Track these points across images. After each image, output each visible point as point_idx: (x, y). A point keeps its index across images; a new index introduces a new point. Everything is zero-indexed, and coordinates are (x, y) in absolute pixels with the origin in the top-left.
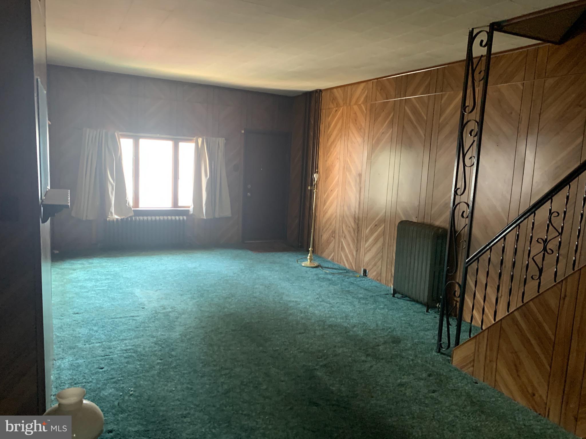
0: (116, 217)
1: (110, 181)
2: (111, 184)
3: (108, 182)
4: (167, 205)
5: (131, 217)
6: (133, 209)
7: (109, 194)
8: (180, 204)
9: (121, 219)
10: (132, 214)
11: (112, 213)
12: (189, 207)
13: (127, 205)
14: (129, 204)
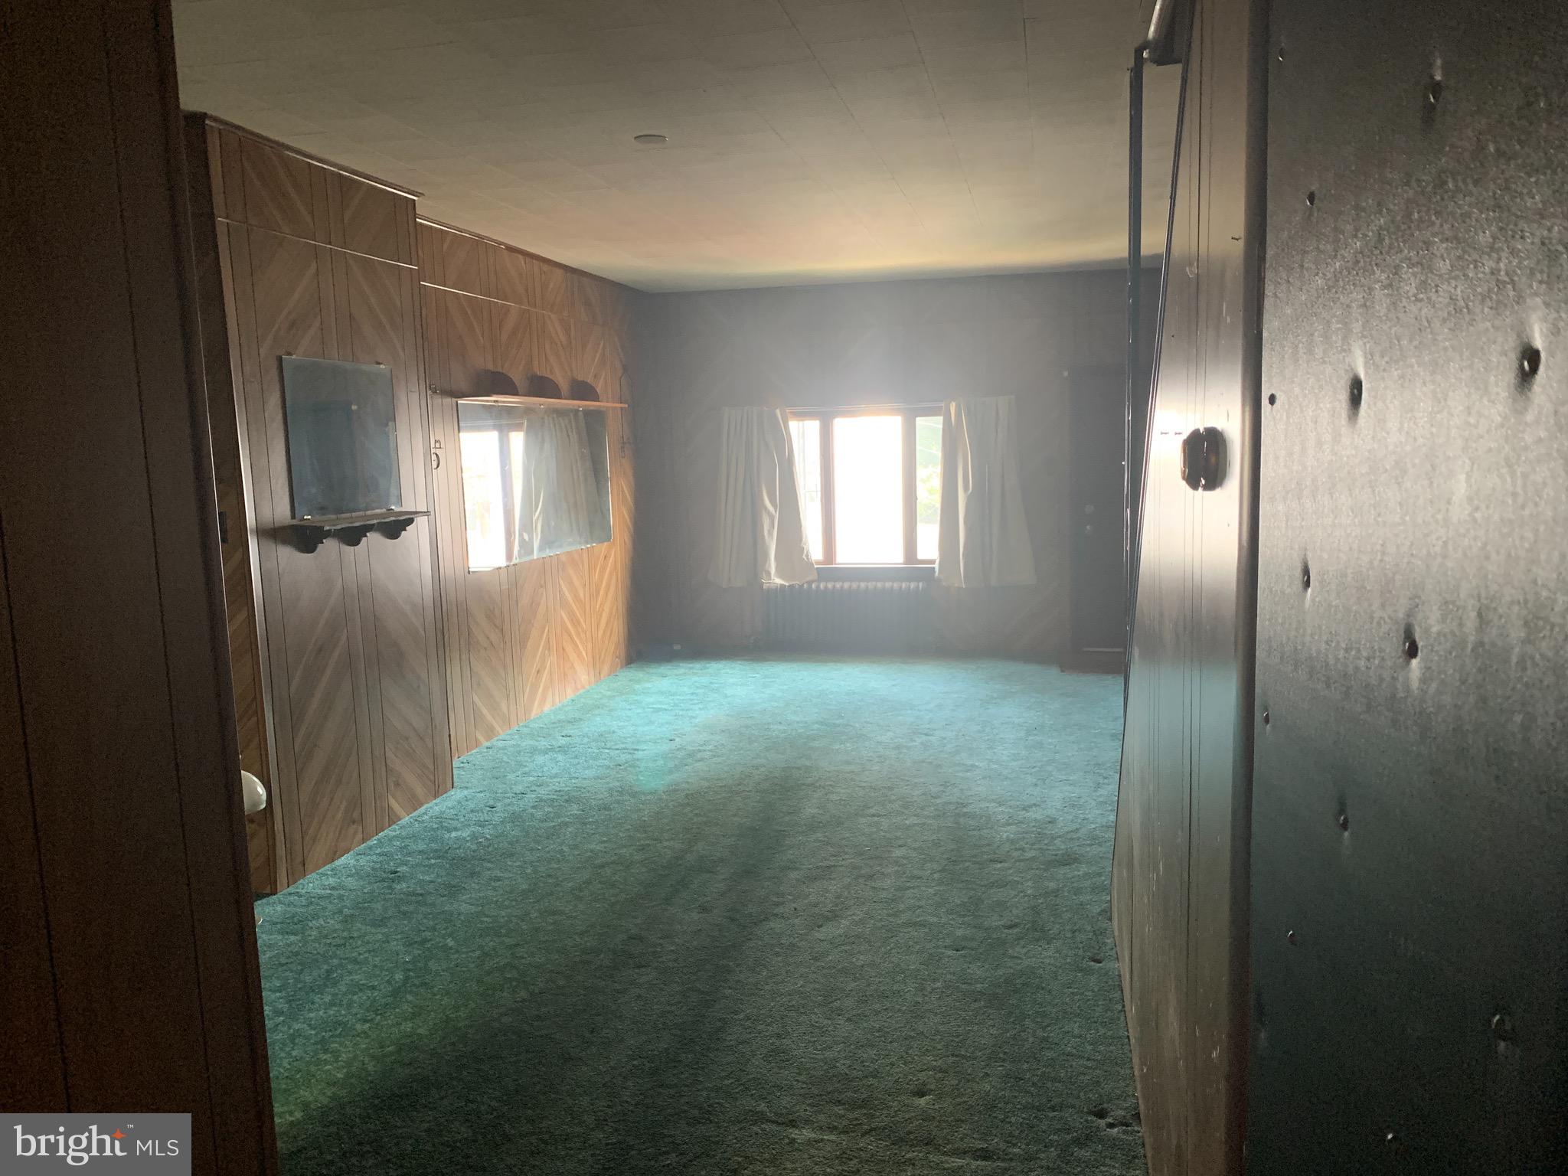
0: (779, 581)
1: (766, 508)
2: (769, 513)
3: (764, 512)
4: (894, 556)
5: (810, 583)
6: (815, 566)
7: (763, 536)
8: (921, 556)
9: (789, 586)
10: (814, 576)
11: (769, 574)
12: (933, 562)
13: (804, 557)
14: (807, 556)
